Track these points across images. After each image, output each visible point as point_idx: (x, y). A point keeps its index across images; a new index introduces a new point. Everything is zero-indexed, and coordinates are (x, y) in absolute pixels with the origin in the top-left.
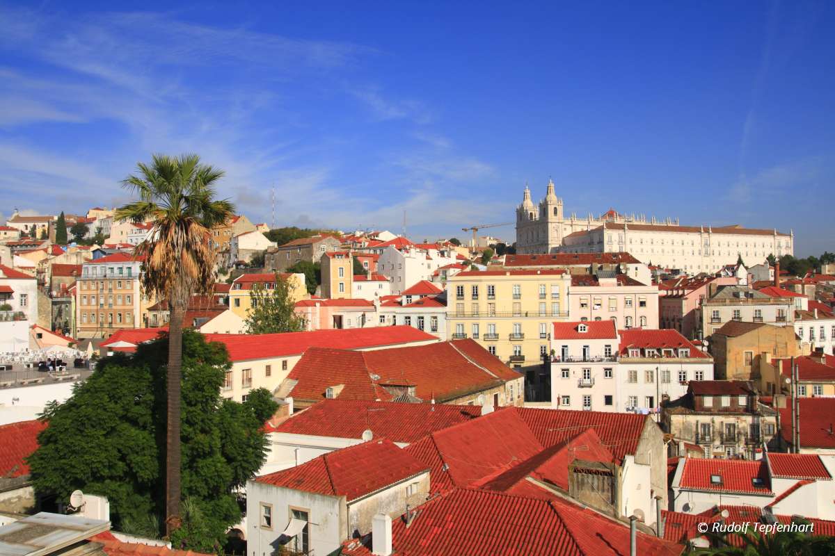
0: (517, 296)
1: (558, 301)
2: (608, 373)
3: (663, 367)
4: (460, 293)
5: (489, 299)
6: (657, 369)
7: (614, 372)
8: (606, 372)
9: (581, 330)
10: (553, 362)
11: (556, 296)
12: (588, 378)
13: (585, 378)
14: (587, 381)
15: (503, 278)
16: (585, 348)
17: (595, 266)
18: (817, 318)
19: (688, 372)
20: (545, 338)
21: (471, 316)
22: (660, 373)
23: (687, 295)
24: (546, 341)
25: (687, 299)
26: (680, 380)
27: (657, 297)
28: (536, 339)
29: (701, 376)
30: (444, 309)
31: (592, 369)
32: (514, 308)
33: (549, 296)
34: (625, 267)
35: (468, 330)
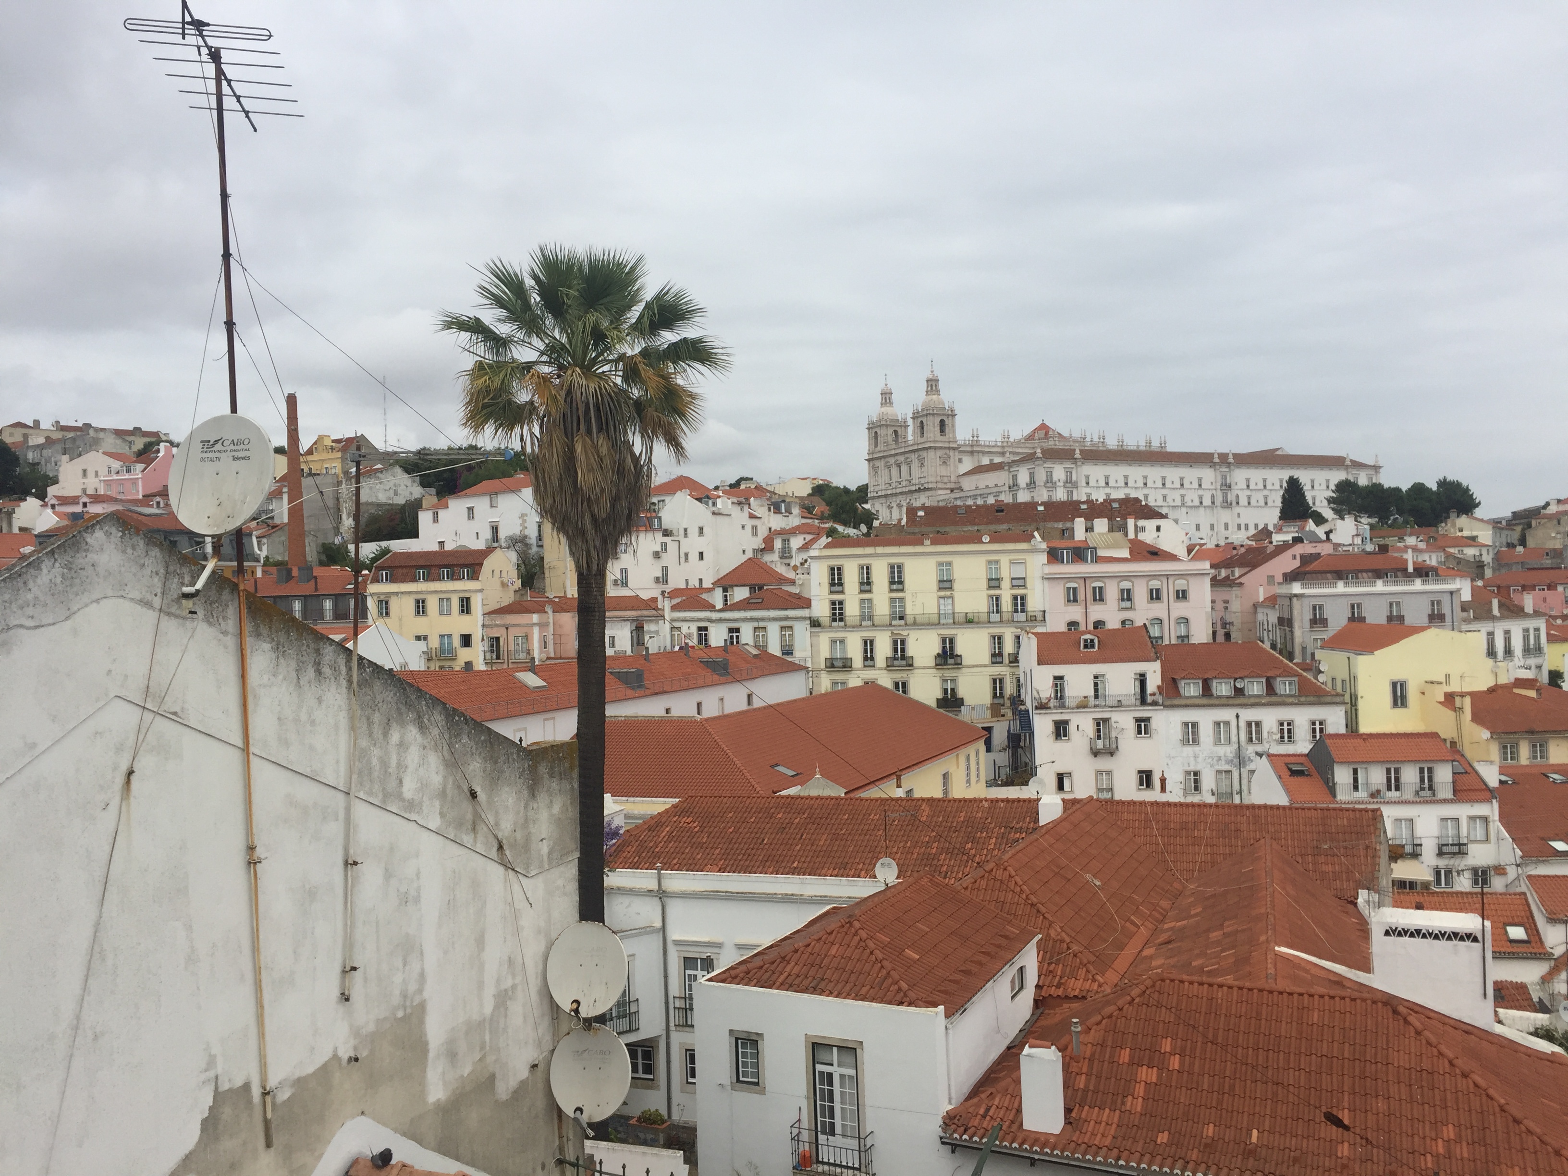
0: (946, 584)
1: (1023, 591)
2: (1143, 726)
3: (1249, 715)
4: (836, 580)
5: (891, 591)
6: (1237, 716)
7: (1154, 724)
8: (1139, 727)
9: (1086, 647)
10: (1034, 709)
11: (1020, 582)
12: (1106, 738)
13: (1099, 738)
14: (1102, 744)
15: (919, 549)
16: (1097, 681)
17: (1079, 524)
18: (1498, 615)
19: (1296, 723)
20: (1002, 663)
21: (858, 623)
22: (1242, 724)
23: (1240, 577)
24: (1004, 669)
25: (1241, 584)
26: (1282, 737)
27: (1207, 581)
28: (985, 666)
29: (1321, 730)
30: (804, 613)
31: (1113, 720)
32: (942, 607)
33: (1006, 584)
34: (1136, 526)
35: (855, 651)
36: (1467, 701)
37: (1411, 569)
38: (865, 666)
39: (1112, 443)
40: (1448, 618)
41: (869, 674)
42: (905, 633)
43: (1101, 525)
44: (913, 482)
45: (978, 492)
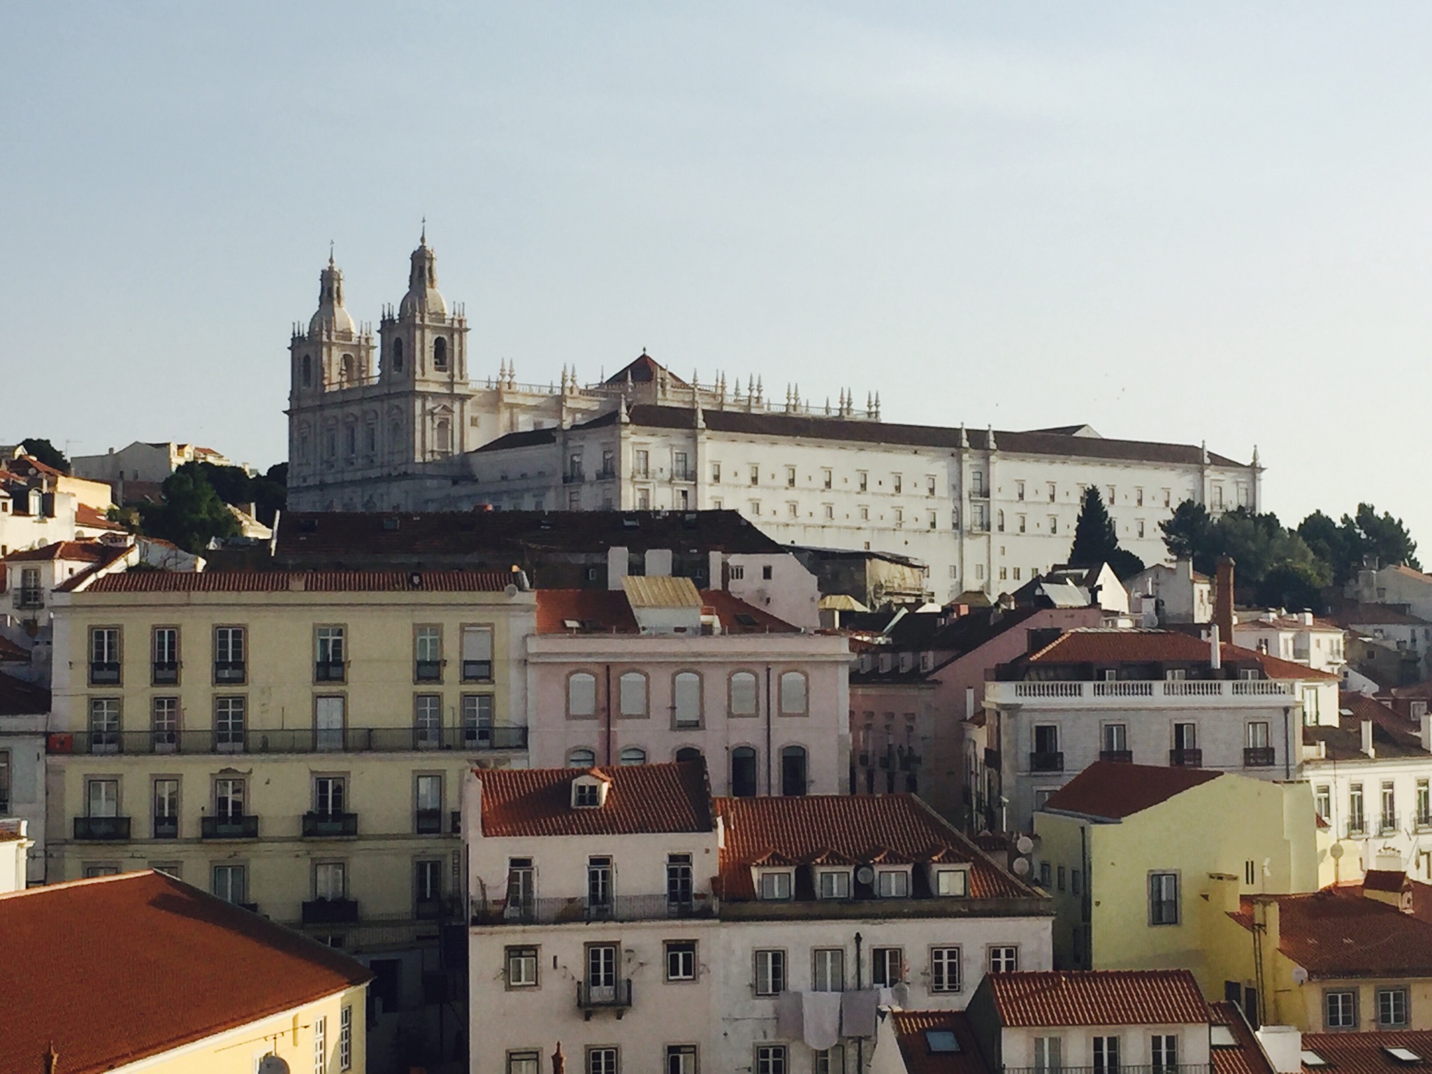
1: (486, 688)
2: (681, 958)
3: (880, 934)
4: (105, 656)
5: (218, 681)
6: (858, 938)
7: (702, 954)
8: (674, 960)
9: (581, 800)
10: (476, 922)
11: (478, 670)
12: (608, 981)
13: (596, 981)
14: (601, 993)
15: (277, 597)
16: (600, 866)
17: (618, 557)
18: (1372, 752)
19: (965, 952)
20: (438, 831)
21: (147, 747)
22: (867, 956)
23: (937, 669)
24: (441, 843)
25: (935, 682)
26: (939, 980)
27: (844, 674)
28: (404, 837)
29: (1009, 964)
30: (36, 722)
31: (624, 946)
32: (321, 717)
33: (451, 673)
34: (725, 565)
35: (138, 807)
36: (1273, 911)
37: (1217, 663)
38: (157, 836)
39: (774, 401)
40: (1279, 756)
41: (167, 850)
42: (242, 768)
43: (659, 560)
44: (378, 461)
45: (504, 486)
